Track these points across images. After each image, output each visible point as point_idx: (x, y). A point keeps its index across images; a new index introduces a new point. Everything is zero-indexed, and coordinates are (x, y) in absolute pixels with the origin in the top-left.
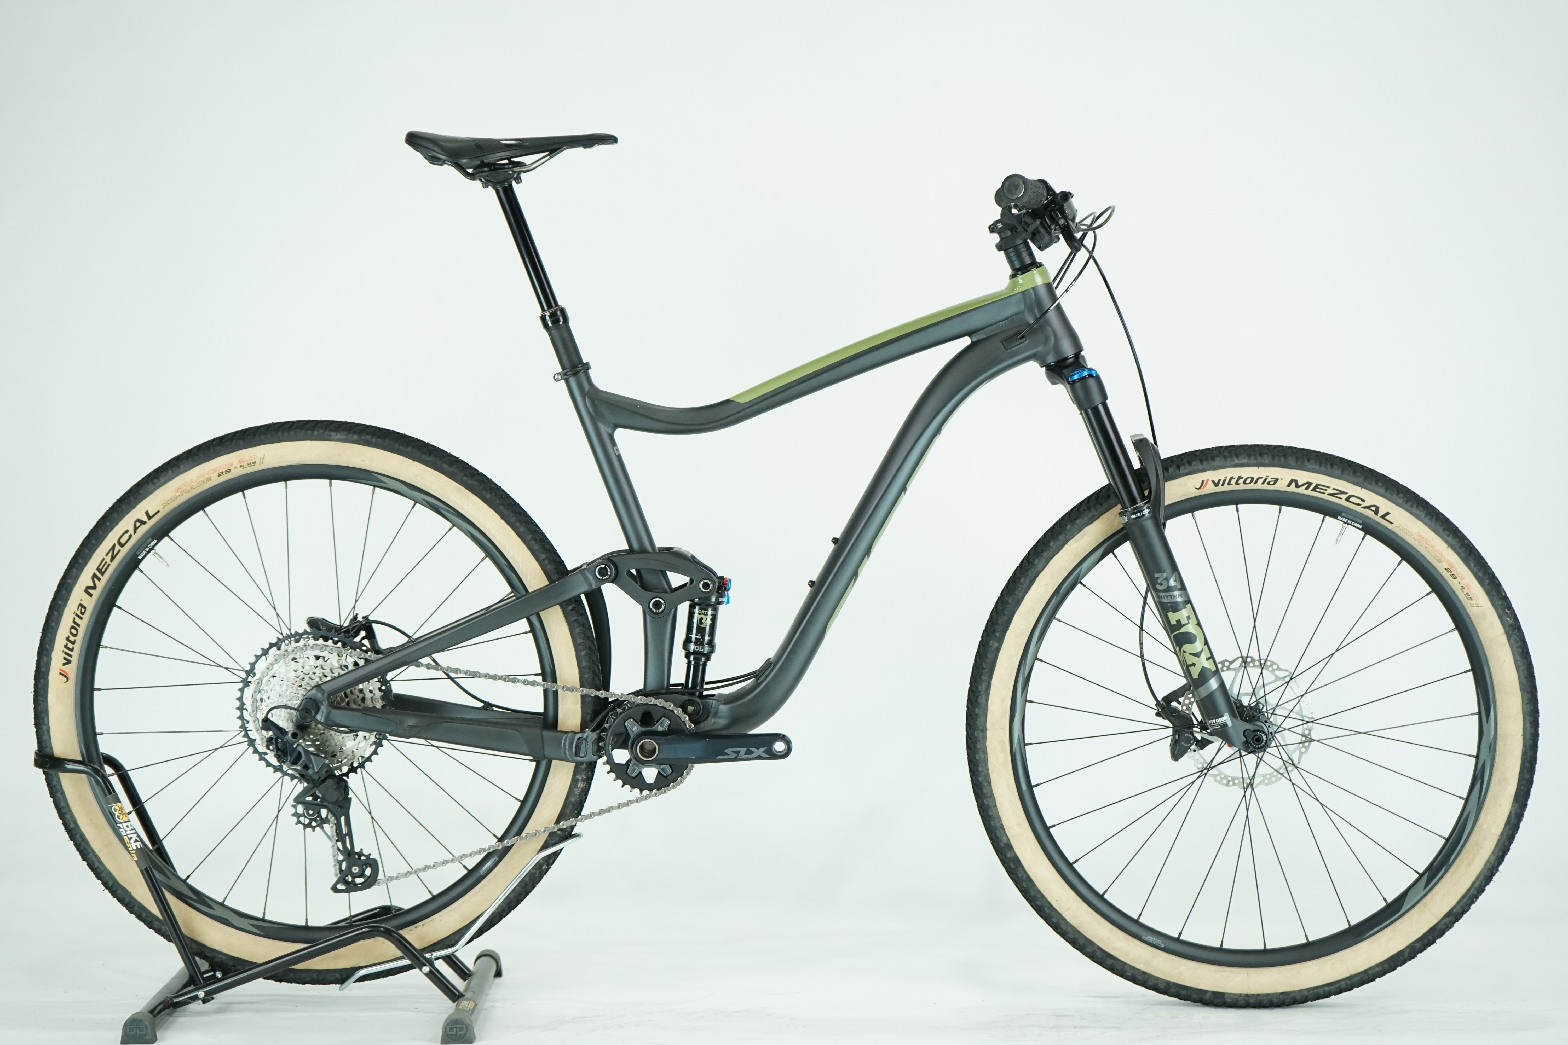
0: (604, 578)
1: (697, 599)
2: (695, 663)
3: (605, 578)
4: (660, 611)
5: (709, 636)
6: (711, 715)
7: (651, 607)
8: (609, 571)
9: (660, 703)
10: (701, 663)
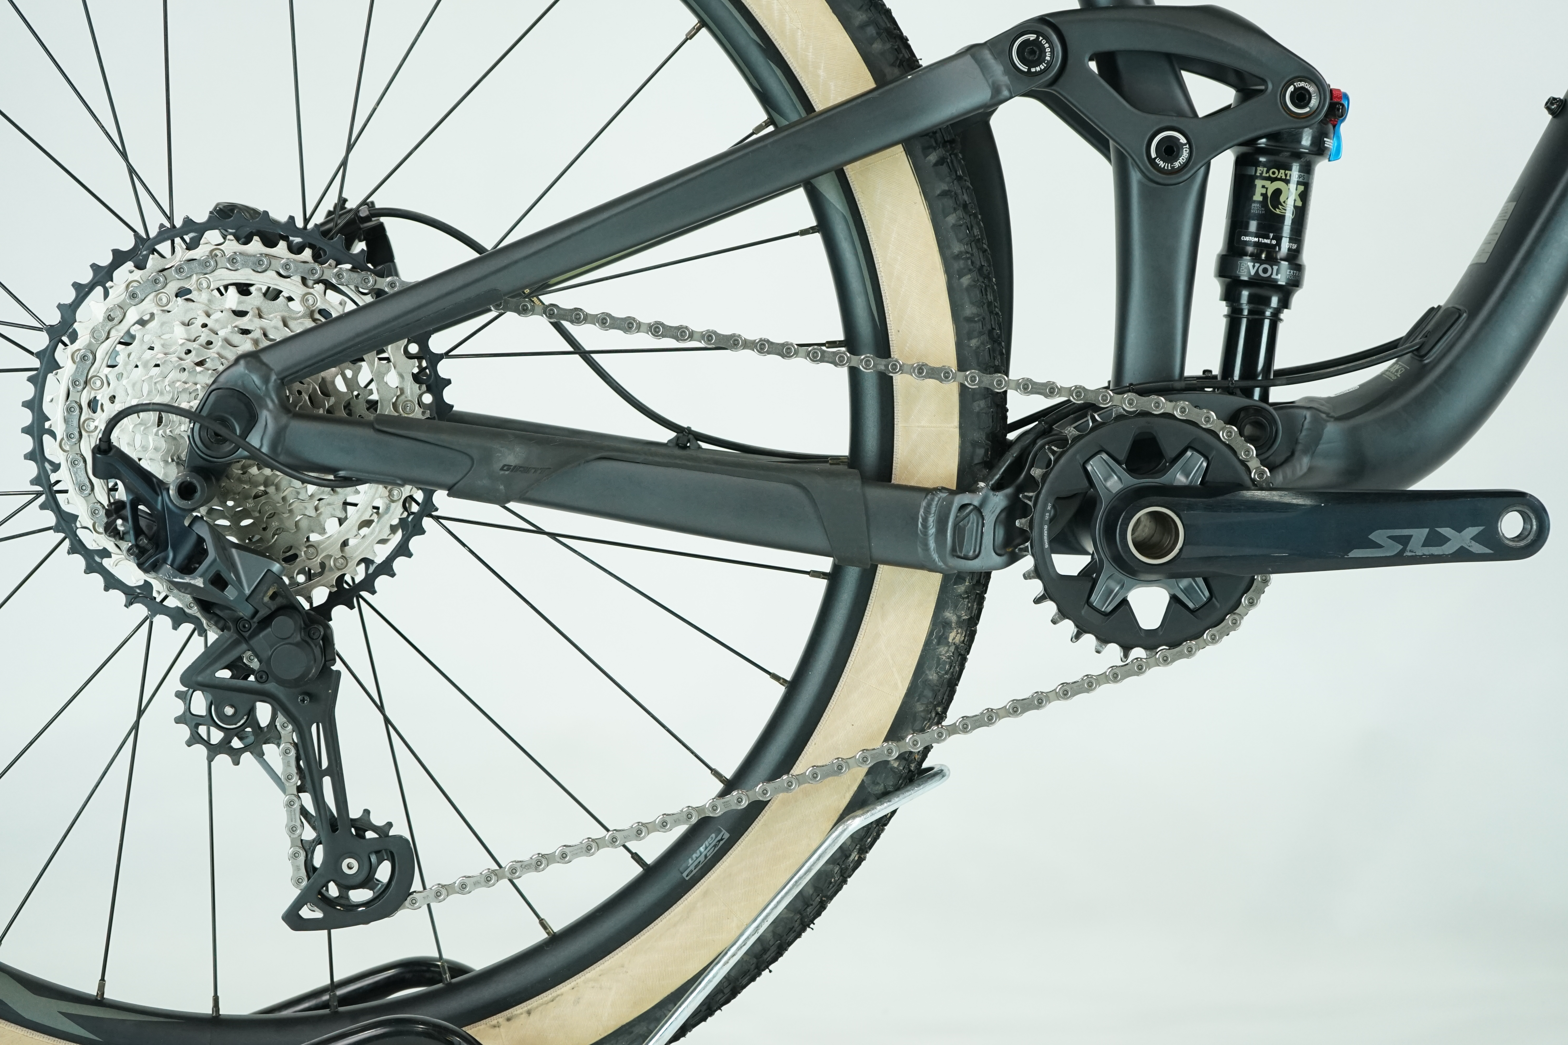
0: (1033, 70)
1: (1264, 140)
2: (1250, 312)
3: (1038, 69)
4: (1177, 164)
5: (1291, 240)
6: (1299, 447)
7: (1153, 155)
8: (1048, 50)
9: (1183, 410)
10: (1268, 313)
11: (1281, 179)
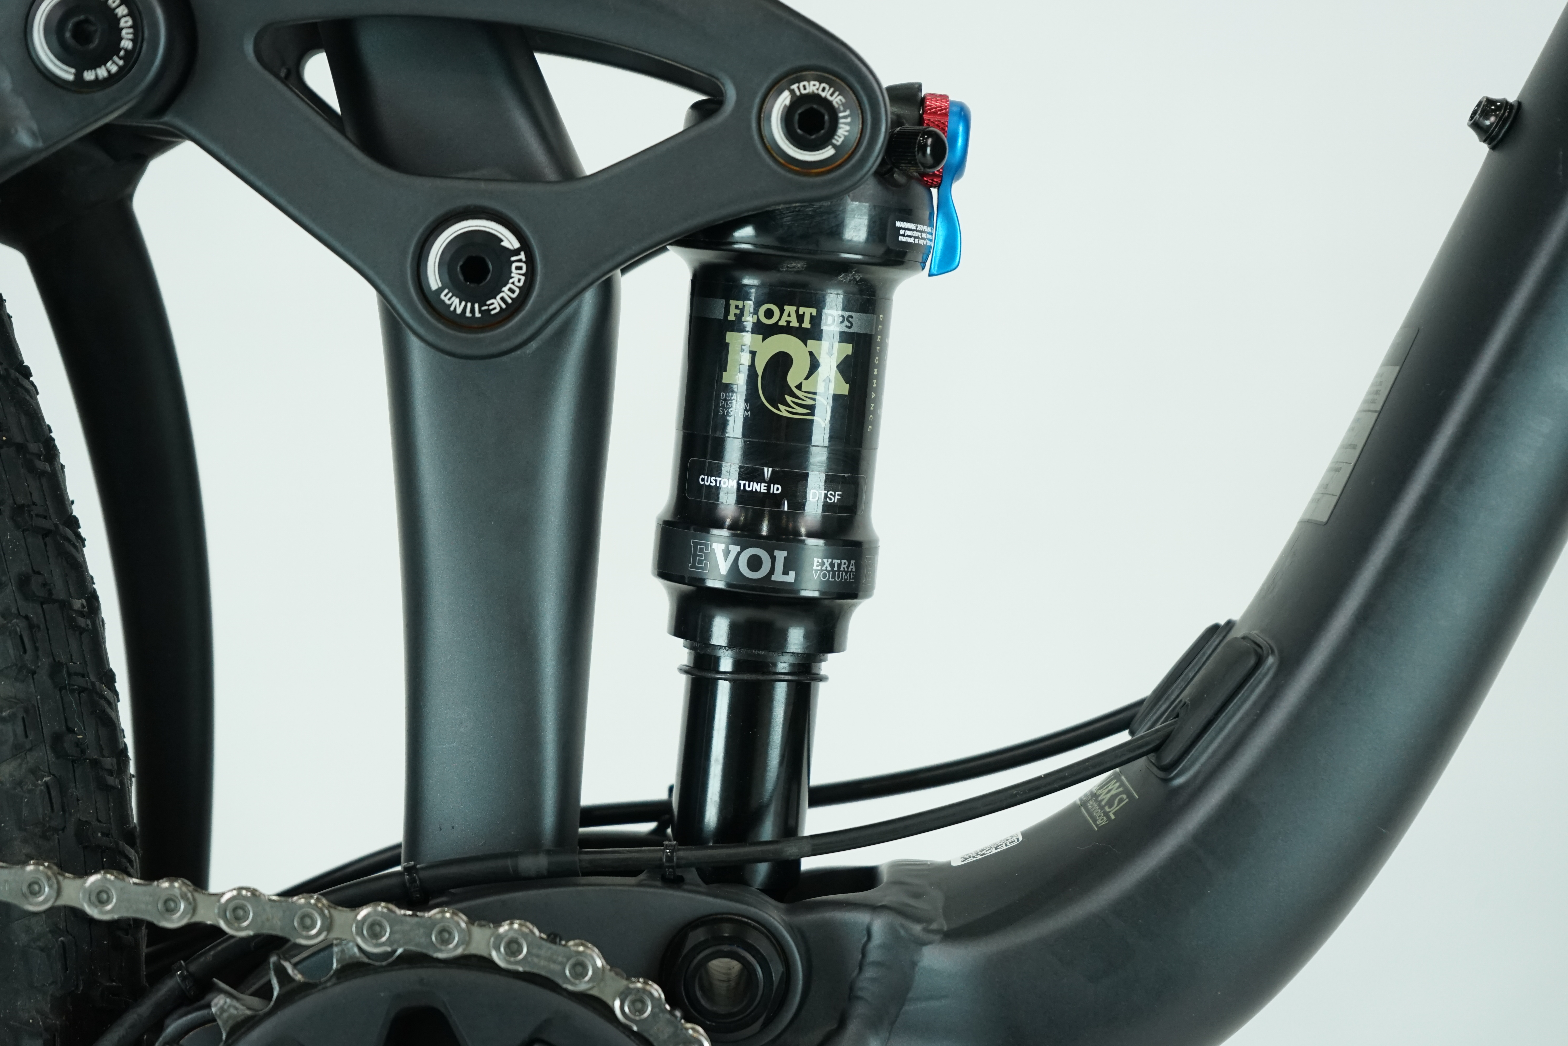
0: (89, 76)
2: (738, 665)
3: (102, 72)
4: (496, 304)
7: (434, 280)
8: (126, 22)
11: (787, 330)
